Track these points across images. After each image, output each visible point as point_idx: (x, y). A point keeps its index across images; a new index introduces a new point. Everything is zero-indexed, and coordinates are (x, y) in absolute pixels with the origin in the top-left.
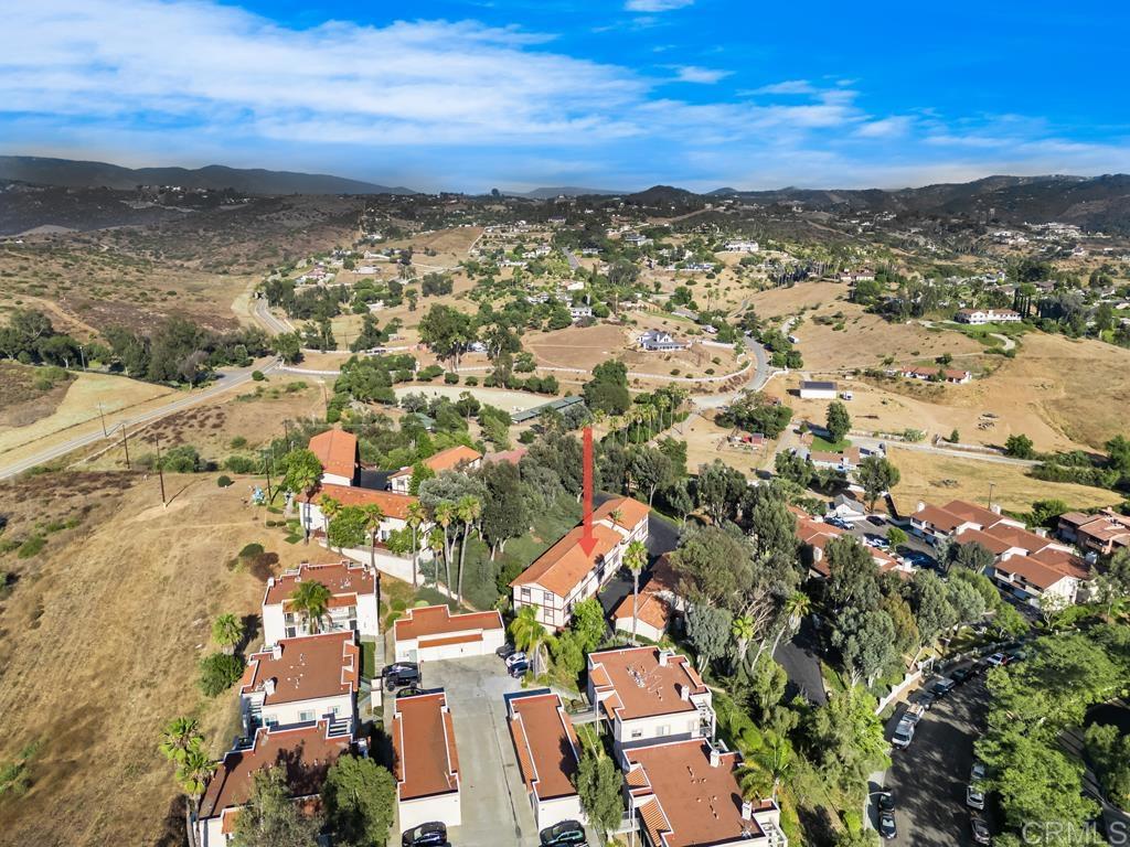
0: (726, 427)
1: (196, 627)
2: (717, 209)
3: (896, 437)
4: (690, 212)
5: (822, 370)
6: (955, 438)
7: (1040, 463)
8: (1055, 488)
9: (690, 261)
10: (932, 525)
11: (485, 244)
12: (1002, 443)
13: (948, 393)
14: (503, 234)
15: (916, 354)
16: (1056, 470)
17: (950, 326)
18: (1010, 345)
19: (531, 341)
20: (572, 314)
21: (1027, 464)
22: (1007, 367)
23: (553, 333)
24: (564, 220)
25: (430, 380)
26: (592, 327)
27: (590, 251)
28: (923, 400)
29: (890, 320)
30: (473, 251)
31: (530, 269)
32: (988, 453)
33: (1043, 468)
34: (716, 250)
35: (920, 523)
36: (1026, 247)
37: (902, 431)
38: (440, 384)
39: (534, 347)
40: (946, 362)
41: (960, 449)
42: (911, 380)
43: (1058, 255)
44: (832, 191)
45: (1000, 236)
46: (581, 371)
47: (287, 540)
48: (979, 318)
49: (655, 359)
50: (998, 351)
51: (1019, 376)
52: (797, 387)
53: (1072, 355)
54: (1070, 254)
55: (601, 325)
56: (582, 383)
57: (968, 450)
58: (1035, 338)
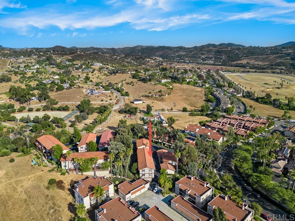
0: (122, 113)
1: (53, 212)
2: (81, 53)
3: (161, 111)
4: (74, 54)
5: (134, 96)
6: (172, 109)
7: (190, 113)
8: (196, 118)
9: (84, 68)
10: (190, 131)
11: (12, 64)
12: (182, 109)
13: (164, 99)
14: (17, 61)
15: (154, 90)
16: (194, 114)
17: (158, 83)
18: (171, 87)
19: (52, 95)
20: (64, 86)
21: (187, 113)
22: (173, 92)
23: (59, 92)
24: (37, 56)
25: (22, 111)
26: (71, 89)
27: (53, 66)
28: (160, 101)
29: (144, 83)
30: (9, 67)
31: (37, 72)
32: (179, 112)
33: (191, 113)
34: (91, 65)
35: (187, 131)
36: (154, 63)
37: (161, 109)
38: (26, 112)
39: (55, 97)
40: (161, 92)
41: (174, 112)
42: (156, 97)
43: (160, 64)
44: (103, 48)
45: (148, 60)
46: (74, 103)
47: (61, 175)
48: (163, 81)
49: (94, 97)
50: (170, 88)
51: (175, 93)
52: (132, 101)
53: (183, 88)
54: (163, 64)
55: (73, 89)
56: (75, 106)
57: (175, 112)
58: (175, 85)
